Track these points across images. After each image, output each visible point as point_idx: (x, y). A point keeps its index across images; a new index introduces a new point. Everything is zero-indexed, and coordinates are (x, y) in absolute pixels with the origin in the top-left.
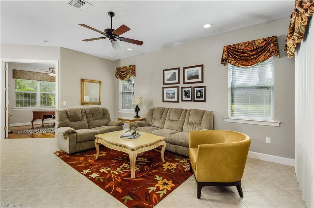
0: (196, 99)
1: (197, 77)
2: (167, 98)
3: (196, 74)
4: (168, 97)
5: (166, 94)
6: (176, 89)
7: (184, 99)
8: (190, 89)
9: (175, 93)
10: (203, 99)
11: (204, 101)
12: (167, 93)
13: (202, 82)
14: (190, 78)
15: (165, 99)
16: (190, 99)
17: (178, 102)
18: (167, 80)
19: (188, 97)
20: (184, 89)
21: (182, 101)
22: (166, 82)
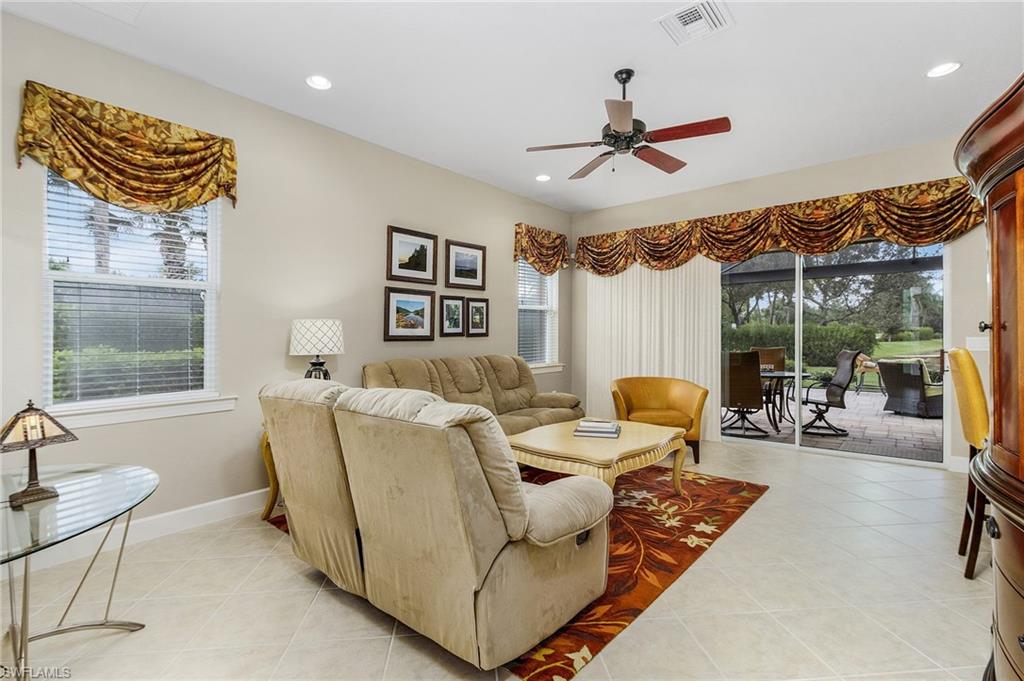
0: (472, 331)
1: (472, 273)
2: (398, 327)
3: (472, 267)
4: (402, 324)
5: (398, 312)
6: (427, 300)
7: (447, 330)
8: (459, 303)
9: (425, 311)
10: (484, 331)
11: (486, 335)
12: (399, 310)
13: (482, 288)
14: (460, 273)
15: (394, 331)
16: (459, 330)
17: (430, 338)
18: (402, 266)
19: (456, 325)
20: (446, 302)
21: (443, 334)
22: (396, 271)
